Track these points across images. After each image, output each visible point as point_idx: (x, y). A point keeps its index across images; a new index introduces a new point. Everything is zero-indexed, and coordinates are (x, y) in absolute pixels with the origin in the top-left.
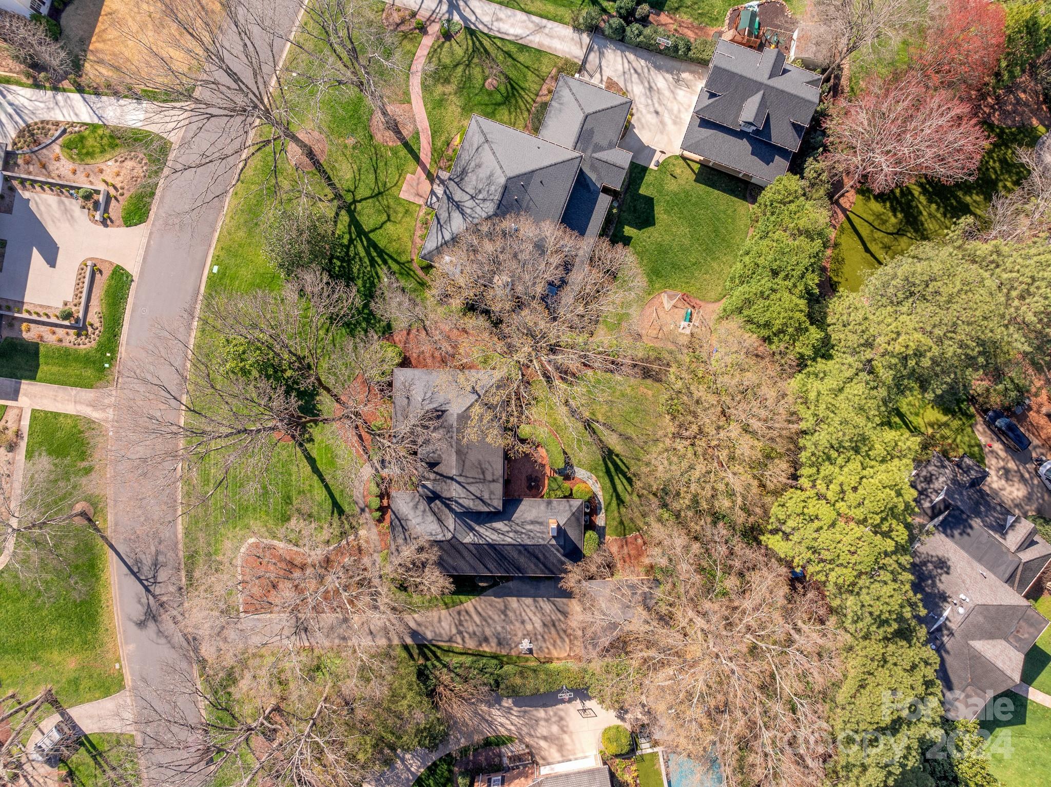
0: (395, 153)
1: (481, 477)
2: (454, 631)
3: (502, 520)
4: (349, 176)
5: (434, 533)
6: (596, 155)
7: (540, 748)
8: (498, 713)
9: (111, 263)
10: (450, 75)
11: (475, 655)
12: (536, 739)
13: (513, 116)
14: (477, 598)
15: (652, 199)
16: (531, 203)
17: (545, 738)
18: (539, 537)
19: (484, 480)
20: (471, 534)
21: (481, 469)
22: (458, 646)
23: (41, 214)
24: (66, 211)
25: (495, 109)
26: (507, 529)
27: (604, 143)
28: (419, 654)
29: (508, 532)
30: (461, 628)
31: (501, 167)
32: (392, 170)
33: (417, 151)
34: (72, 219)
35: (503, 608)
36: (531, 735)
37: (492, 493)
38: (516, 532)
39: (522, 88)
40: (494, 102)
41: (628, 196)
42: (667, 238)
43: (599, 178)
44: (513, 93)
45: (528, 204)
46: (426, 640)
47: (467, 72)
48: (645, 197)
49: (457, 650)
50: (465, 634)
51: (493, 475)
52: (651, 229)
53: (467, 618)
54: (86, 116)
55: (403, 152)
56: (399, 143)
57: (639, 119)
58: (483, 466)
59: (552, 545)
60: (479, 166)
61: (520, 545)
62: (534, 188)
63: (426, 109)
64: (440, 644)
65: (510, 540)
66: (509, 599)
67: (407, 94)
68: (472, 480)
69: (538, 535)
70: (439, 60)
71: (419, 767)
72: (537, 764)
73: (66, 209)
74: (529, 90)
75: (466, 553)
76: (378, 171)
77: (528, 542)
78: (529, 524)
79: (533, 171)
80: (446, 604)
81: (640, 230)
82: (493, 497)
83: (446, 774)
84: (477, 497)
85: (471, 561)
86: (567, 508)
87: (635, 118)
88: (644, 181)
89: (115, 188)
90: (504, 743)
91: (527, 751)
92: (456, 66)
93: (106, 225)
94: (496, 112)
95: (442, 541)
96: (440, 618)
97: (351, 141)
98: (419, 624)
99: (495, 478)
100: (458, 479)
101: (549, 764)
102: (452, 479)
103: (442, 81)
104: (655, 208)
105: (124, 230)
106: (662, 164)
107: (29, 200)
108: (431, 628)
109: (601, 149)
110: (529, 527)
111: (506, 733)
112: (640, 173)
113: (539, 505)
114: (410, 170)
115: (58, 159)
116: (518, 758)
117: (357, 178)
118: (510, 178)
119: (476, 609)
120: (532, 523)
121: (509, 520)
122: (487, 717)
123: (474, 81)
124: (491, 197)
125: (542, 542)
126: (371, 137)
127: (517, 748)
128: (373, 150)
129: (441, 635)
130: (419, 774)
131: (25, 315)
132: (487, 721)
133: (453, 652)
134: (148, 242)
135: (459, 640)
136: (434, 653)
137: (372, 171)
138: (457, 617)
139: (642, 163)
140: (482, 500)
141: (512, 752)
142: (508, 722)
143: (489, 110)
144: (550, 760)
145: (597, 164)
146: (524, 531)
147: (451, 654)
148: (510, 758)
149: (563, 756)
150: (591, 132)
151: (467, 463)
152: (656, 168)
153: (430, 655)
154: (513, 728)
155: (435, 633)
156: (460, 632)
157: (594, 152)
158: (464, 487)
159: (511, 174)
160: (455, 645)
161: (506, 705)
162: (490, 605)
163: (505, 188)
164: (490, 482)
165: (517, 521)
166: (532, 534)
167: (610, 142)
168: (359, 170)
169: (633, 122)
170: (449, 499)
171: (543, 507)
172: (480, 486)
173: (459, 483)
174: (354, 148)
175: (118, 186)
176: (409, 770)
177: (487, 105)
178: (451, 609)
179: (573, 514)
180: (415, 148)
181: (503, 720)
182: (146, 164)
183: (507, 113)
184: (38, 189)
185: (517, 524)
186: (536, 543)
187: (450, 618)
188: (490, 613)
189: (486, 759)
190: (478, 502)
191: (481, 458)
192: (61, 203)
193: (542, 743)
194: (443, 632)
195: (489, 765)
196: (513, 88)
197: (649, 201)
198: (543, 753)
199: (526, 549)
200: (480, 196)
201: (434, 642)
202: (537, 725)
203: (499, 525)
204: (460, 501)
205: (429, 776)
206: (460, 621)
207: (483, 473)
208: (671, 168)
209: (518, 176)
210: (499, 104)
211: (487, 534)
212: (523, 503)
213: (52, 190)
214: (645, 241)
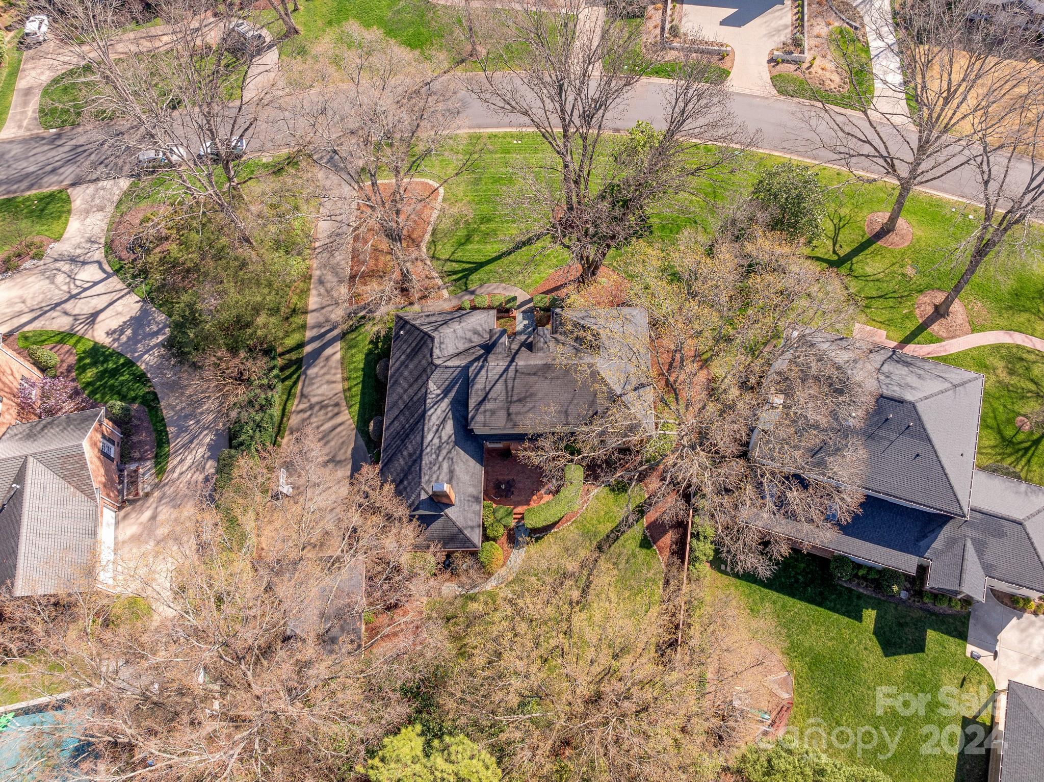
0: (909, 316)
1: (515, 398)
2: (314, 400)
3: (456, 432)
4: (869, 270)
5: (443, 346)
6: (969, 543)
7: (141, 512)
8: (199, 455)
9: (731, 67)
10: (1019, 375)
11: (279, 426)
12: (154, 505)
13: (989, 451)
14: (353, 426)
15: (923, 651)
16: (887, 443)
17: (154, 517)
18: (431, 476)
19: (511, 402)
20: (439, 392)
21: (525, 398)
22: (294, 405)
23: (771, 13)
24: (778, 31)
25: (992, 428)
26: (445, 438)
27: (989, 557)
28: (290, 360)
29: (440, 437)
30: (317, 408)
31: (926, 398)
32: (886, 315)
33: (916, 340)
34: (770, 35)
35: (338, 459)
36: (161, 499)
37: (493, 412)
38: (440, 448)
39: (1029, 461)
40: (1002, 427)
41: (918, 614)
42: (869, 677)
43: (939, 554)
44: (1020, 450)
45: (884, 438)
46: (307, 369)
47: (1029, 395)
48: (924, 640)
49: (289, 405)
50: (308, 413)
51: (518, 413)
52: (878, 650)
53: (330, 415)
54: (875, 45)
55: (911, 326)
56: (921, 321)
57: (1032, 624)
58: (528, 400)
59: (419, 495)
60: (920, 377)
61: (422, 451)
62: (906, 445)
63: (970, 350)
64: (300, 385)
65: (429, 437)
66: (350, 466)
67: (982, 328)
68: (510, 386)
69: (435, 477)
70: (1034, 362)
71: (147, 364)
72: (120, 509)
73: (779, 31)
74: (1029, 471)
75: (414, 388)
76: (881, 300)
77: (426, 461)
78: (450, 467)
79: (930, 440)
80: (349, 389)
81: (874, 633)
82: (488, 414)
83: (133, 394)
84: (487, 394)
85: (403, 399)
86: (470, 523)
87: (1033, 617)
88: (946, 637)
89: (808, 68)
90: (157, 464)
91: (141, 493)
92: (1032, 380)
93: (769, 62)
94: (990, 431)
95: (431, 355)
96: (334, 382)
97: (910, 271)
98: (328, 359)
99: (513, 416)
100: (512, 368)
101: (117, 524)
102: (512, 361)
103: (1010, 366)
104: (911, 656)
105: (767, 77)
106: (977, 664)
107: (783, 4)
108: (322, 372)
109: (980, 553)
110: (445, 465)
111: (170, 466)
112: (956, 630)
113: (474, 486)
114: (891, 334)
115: (828, 24)
116: (134, 479)
117: (868, 278)
118: (914, 407)
119: (340, 424)
120: (451, 472)
121: (456, 443)
122: (196, 442)
123: (1020, 403)
124: (883, 386)
125: (425, 479)
126: (921, 291)
127: (147, 479)
128: (906, 294)
129: (312, 384)
130: (139, 364)
131: (670, 6)
132: (191, 442)
133: (287, 400)
134: (758, 97)
135: (301, 407)
136: (289, 377)
137: (880, 294)
138: (332, 403)
139: (972, 632)
140: (484, 399)
141: (144, 474)
142: (184, 469)
143: (990, 421)
144: (121, 526)
145: (958, 548)
146: (440, 458)
147: (285, 397)
148: (136, 471)
149: (124, 542)
150: (1000, 534)
151: (533, 379)
152: (968, 655)
153: (288, 372)
154: (176, 475)
155: (313, 378)
156: (311, 407)
157: (974, 541)
158: (501, 376)
159: (920, 407)
160: (296, 402)
161: (208, 466)
162: (343, 443)
163: (901, 401)
164: (508, 410)
165: (454, 453)
166: (435, 468)
167: (991, 566)
168: (878, 280)
169: (1026, 615)
170: (486, 360)
171: (472, 490)
172: (503, 397)
173: (507, 369)
174: (903, 275)
175: (811, 70)
176: (147, 352)
177: (995, 418)
178: (342, 395)
179: (460, 531)
180: (919, 338)
181: (188, 462)
182: (839, 91)
183: (992, 443)
184: (796, 10)
185: (450, 452)
186: (423, 471)
187: (331, 394)
188: (332, 443)
189: (140, 442)
190: (481, 395)
191: (540, 396)
192: (786, 27)
193: (148, 514)
194: (315, 387)
195: (133, 446)
196: (1026, 450)
197: (918, 646)
198: (133, 515)
199: (415, 461)
200: (882, 377)
201: (303, 377)
202: (174, 507)
203: (449, 428)
204: (483, 372)
205: (134, 374)
206: (326, 406)
207: (520, 400)
208: (975, 678)
209: (920, 419)
210: (1000, 432)
211: (439, 412)
212: (478, 466)
213: (796, 20)
214: (860, 642)
